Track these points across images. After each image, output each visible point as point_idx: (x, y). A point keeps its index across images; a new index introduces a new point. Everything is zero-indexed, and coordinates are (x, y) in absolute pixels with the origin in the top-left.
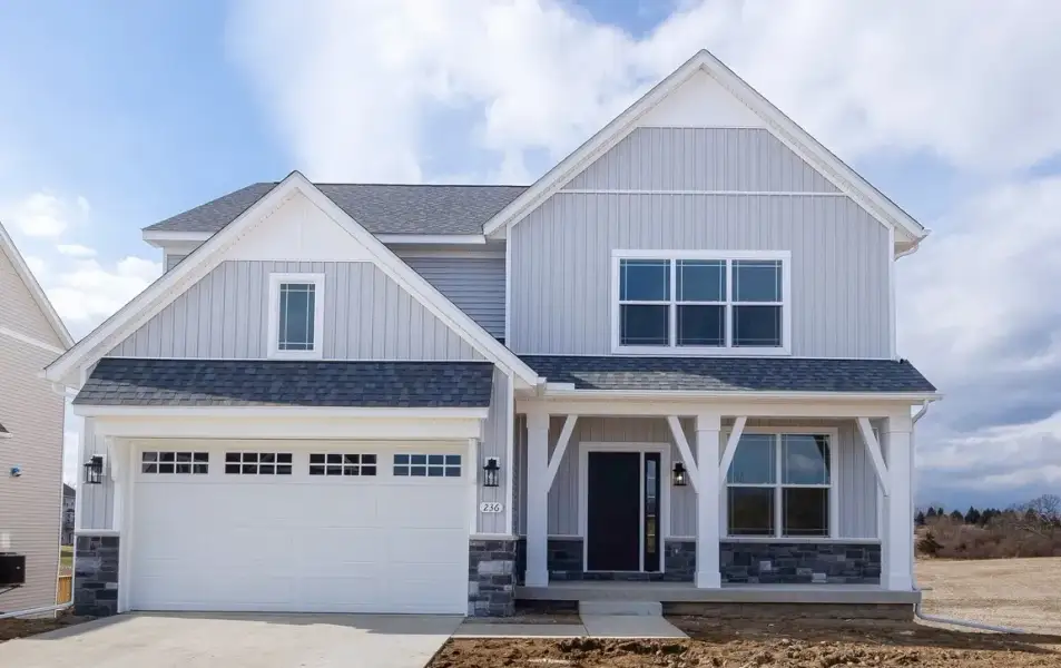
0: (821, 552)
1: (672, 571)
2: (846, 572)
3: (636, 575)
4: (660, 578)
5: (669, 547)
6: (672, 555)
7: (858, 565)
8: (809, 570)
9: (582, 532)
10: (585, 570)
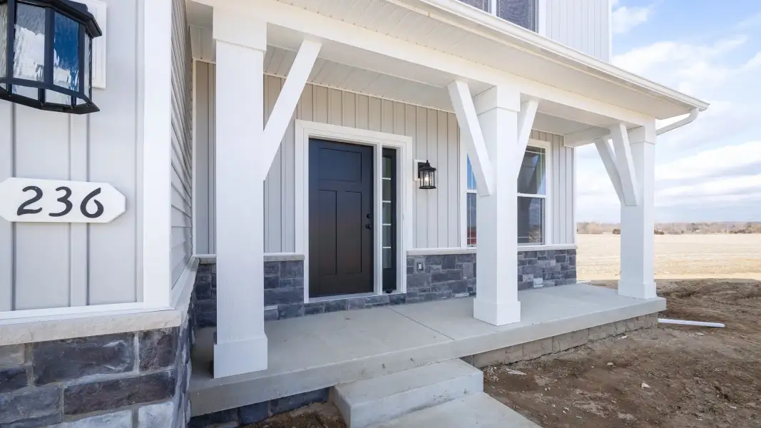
0: (539, 259)
1: (415, 289)
2: (556, 275)
3: (374, 300)
4: (401, 300)
5: (410, 262)
6: (416, 272)
7: (563, 268)
8: (531, 276)
9: (302, 249)
10: (307, 300)
